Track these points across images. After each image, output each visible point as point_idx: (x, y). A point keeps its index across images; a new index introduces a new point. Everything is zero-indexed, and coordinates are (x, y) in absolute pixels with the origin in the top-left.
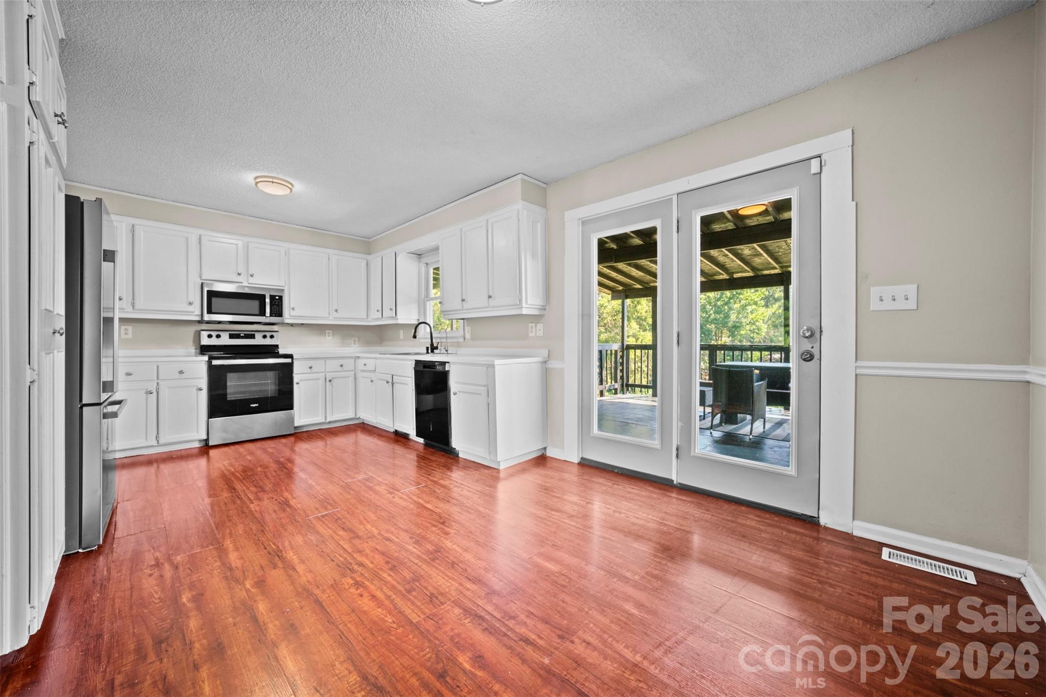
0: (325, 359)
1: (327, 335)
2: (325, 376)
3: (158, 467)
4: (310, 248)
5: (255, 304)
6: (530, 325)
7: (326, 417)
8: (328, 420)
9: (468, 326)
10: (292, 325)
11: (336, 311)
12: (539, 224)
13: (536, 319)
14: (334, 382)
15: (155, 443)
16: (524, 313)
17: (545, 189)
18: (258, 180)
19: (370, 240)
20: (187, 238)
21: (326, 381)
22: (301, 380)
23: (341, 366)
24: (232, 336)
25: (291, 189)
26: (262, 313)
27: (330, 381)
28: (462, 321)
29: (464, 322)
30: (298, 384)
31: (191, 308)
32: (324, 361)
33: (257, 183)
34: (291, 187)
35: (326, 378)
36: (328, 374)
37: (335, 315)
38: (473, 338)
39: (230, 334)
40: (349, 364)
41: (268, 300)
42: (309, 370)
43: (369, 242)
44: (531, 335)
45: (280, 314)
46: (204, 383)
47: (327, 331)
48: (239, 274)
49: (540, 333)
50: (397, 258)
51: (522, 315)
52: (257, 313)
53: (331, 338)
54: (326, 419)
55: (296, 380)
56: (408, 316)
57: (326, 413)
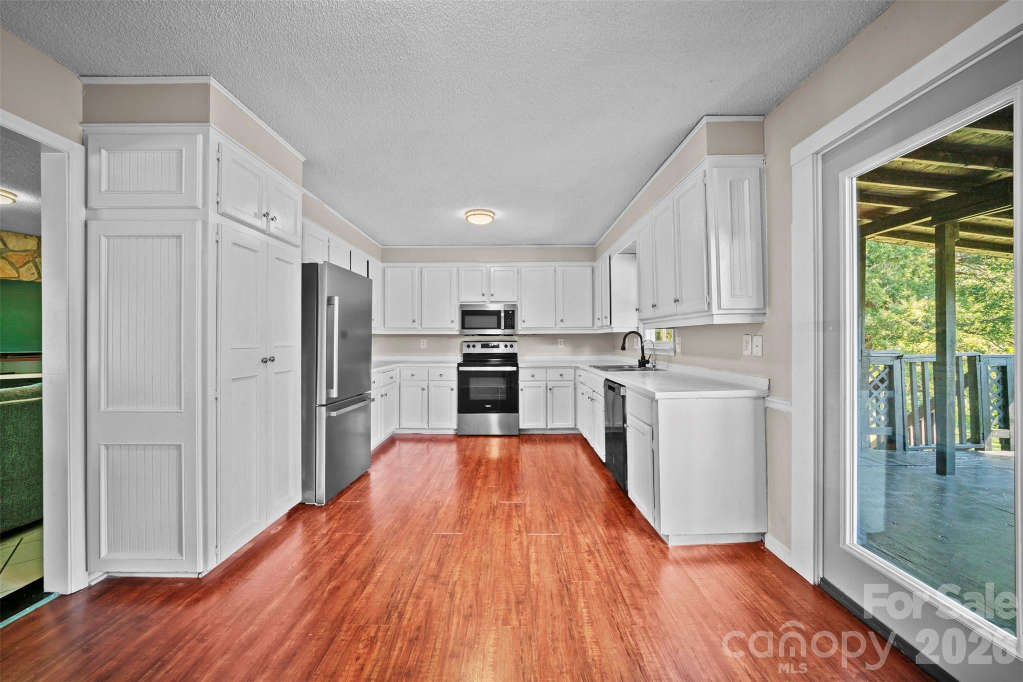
0: (547, 368)
1: (559, 343)
2: (547, 384)
3: (428, 446)
4: (538, 264)
5: (495, 318)
6: (745, 337)
7: (547, 423)
8: (549, 427)
9: (678, 336)
10: (525, 335)
11: (562, 321)
12: (746, 182)
13: (753, 328)
14: (555, 390)
15: (427, 427)
16: (715, 322)
17: (762, 123)
18: (468, 215)
19: (595, 246)
20: (450, 271)
21: (547, 389)
22: (525, 387)
23: (561, 375)
24: (483, 346)
25: (493, 218)
26: (499, 327)
27: (550, 390)
28: (672, 330)
29: (674, 331)
30: (522, 390)
31: (453, 325)
32: (545, 370)
33: (467, 217)
34: (492, 215)
35: (547, 387)
36: (548, 383)
37: (561, 325)
38: (683, 353)
39: (482, 345)
40: (569, 374)
41: (502, 314)
42: (531, 378)
43: (595, 248)
44: (747, 353)
45: (513, 327)
46: (455, 384)
47: (559, 340)
48: (483, 295)
49: (758, 352)
50: (611, 261)
51: (712, 326)
52: (496, 327)
53: (562, 346)
54: (547, 425)
55: (520, 387)
56: (621, 326)
57: (547, 420)
